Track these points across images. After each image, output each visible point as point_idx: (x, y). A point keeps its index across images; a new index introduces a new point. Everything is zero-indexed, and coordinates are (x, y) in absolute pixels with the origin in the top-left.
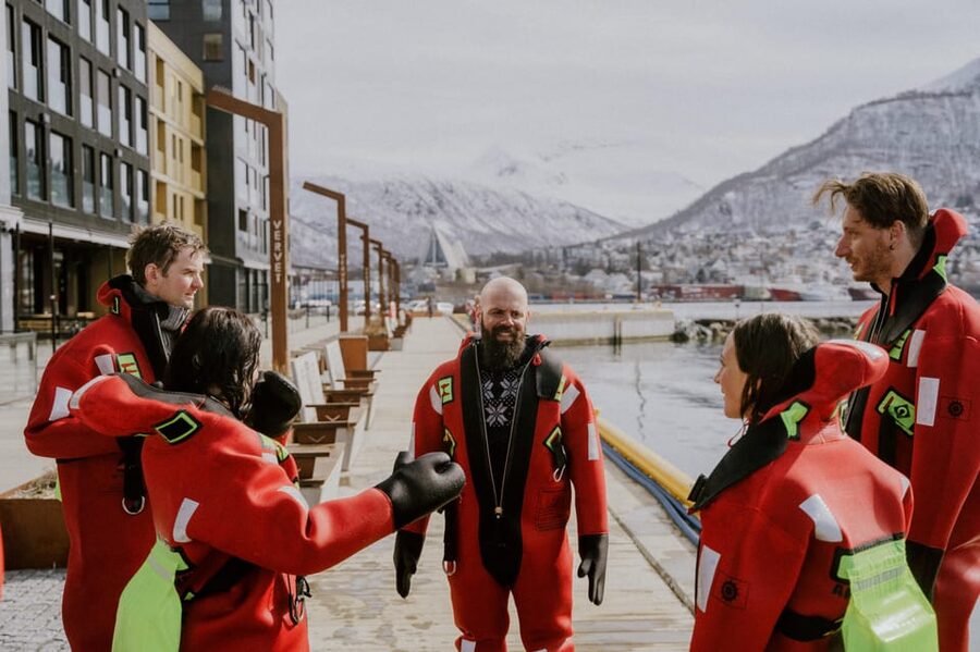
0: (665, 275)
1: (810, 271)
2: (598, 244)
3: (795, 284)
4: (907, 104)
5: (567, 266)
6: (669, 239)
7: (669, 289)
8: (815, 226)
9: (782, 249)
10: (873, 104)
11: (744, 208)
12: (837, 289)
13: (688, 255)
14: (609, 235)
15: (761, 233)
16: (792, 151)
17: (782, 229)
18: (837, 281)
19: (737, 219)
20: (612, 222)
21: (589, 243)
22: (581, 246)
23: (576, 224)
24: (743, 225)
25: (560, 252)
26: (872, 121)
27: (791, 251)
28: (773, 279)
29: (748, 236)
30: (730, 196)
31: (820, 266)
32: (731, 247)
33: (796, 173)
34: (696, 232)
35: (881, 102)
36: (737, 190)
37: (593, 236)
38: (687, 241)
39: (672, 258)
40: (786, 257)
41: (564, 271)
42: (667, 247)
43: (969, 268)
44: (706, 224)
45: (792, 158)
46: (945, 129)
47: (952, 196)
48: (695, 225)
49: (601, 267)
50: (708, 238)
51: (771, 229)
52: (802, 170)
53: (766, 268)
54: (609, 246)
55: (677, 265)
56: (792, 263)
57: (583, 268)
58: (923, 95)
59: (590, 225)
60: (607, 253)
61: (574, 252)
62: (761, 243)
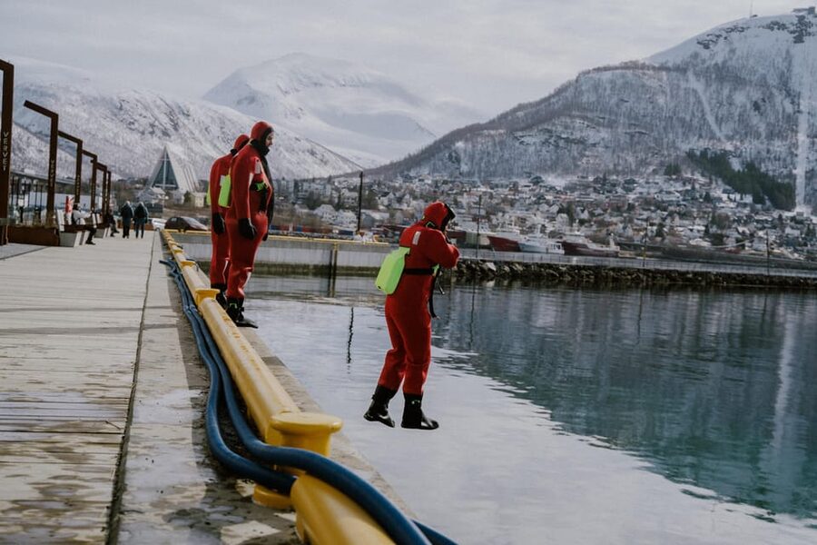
0: (392, 216)
1: (528, 224)
2: (330, 180)
3: (514, 234)
4: (629, 73)
5: (298, 198)
6: (398, 182)
7: (394, 228)
8: (537, 181)
9: (504, 200)
10: (598, 70)
11: (472, 158)
12: (552, 242)
13: (415, 198)
14: (341, 172)
15: (486, 183)
16: (520, 107)
17: (505, 182)
18: (553, 235)
19: (464, 168)
20: (345, 160)
21: (321, 179)
22: (314, 180)
23: (309, 158)
24: (470, 174)
25: (292, 185)
26: (596, 87)
27: (512, 203)
28: (493, 227)
29: (474, 185)
30: (460, 145)
31: (538, 219)
32: (456, 194)
33: (522, 129)
34: (425, 178)
35: (606, 69)
36: (466, 140)
37: (325, 172)
38: (415, 185)
39: (400, 200)
40: (507, 208)
41: (294, 204)
42: (395, 189)
43: (672, 232)
44: (434, 170)
45: (520, 114)
46: (661, 100)
47: (662, 164)
48: (425, 171)
49: (330, 202)
50: (436, 184)
51: (496, 181)
52: (529, 127)
53: (488, 217)
54: (340, 183)
55: (404, 207)
56: (513, 214)
57: (313, 202)
58: (643, 67)
59: (324, 162)
60: (337, 190)
61: (306, 186)
62: (485, 193)
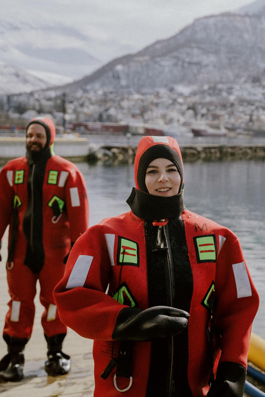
0: (78, 117)
1: (168, 117)
2: (31, 94)
3: (160, 125)
4: (225, 19)
5: (10, 107)
6: (79, 94)
7: (80, 125)
8: (172, 90)
9: (152, 103)
10: (206, 17)
11: (128, 75)
12: (184, 129)
13: (92, 104)
14: (38, 88)
15: (139, 92)
16: (158, 42)
17: (150, 91)
18: (185, 124)
19: (124, 82)
20: (41, 80)
21: (26, 93)
22: (20, 94)
23: (15, 79)
24: (128, 87)
25: (5, 99)
26: (206, 28)
27: (157, 105)
28: (146, 121)
29: (130, 94)
30: (119, 68)
31: (174, 114)
32: (119, 101)
33: (160, 56)
34: (98, 91)
35: (211, 16)
36: (124, 64)
37: (28, 89)
38: (91, 95)
39: (82, 105)
40: (154, 108)
41: (8, 111)
42: (78, 99)
43: (259, 119)
44: (103, 85)
45: (158, 46)
46: (246, 36)
47: (249, 77)
48: (97, 85)
49: (34, 109)
50: (105, 94)
51: (145, 90)
52: (163, 55)
53: (142, 114)
54: (39, 95)
55: (85, 110)
56: (157, 112)
57: (21, 109)
58: (234, 15)
59: (25, 81)
60: (38, 100)
61: (15, 99)
62: (138, 99)
